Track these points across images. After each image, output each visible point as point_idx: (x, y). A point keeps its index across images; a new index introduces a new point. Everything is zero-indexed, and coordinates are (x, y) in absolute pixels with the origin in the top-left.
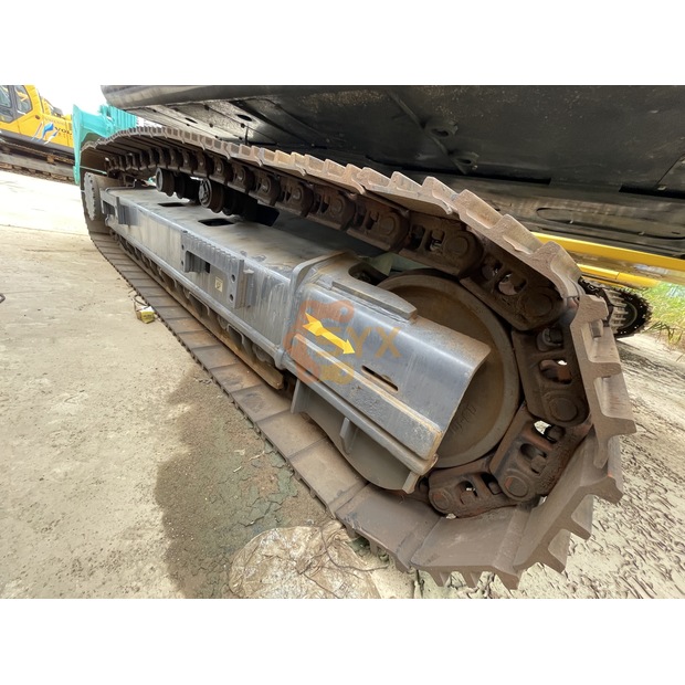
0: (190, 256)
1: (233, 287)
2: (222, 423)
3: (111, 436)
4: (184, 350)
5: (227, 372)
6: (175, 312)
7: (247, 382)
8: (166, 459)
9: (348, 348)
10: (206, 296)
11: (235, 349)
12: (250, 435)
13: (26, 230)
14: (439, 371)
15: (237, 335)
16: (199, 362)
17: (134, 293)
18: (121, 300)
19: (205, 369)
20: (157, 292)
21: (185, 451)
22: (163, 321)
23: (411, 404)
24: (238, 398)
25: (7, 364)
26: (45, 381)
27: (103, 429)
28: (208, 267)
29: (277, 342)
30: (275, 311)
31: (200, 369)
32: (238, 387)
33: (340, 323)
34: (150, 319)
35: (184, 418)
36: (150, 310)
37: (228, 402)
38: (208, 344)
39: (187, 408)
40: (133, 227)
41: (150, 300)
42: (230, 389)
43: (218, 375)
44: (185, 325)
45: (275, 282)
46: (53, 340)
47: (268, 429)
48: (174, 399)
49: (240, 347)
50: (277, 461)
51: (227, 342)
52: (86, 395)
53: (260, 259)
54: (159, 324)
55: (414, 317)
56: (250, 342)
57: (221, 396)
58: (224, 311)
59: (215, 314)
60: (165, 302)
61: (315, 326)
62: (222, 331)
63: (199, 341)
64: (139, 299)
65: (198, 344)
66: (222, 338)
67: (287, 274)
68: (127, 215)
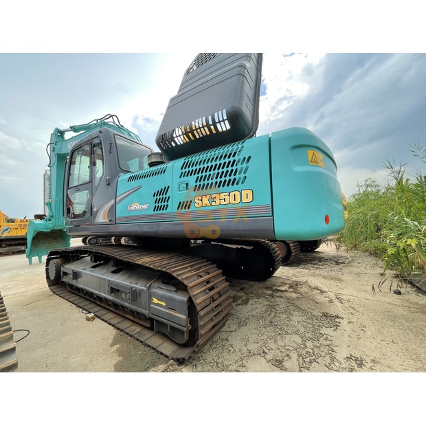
0: (111, 288)
1: (129, 296)
2: (132, 346)
3: (95, 362)
4: (111, 326)
5: (130, 329)
6: (103, 312)
7: (138, 329)
8: (115, 362)
9: (164, 304)
10: (118, 301)
11: (131, 318)
12: (142, 347)
13: (15, 296)
14: (182, 302)
15: (132, 312)
16: (118, 329)
17: (81, 310)
18: (76, 315)
19: (122, 330)
20: (92, 305)
21: (121, 358)
22: (99, 317)
23: (180, 314)
24: (136, 336)
25: (47, 354)
26: (64, 354)
27: (91, 361)
28: (118, 290)
29: (146, 310)
30: (143, 299)
31: (119, 331)
32: (135, 332)
33: (161, 298)
34: (93, 319)
35: (118, 350)
36: (92, 314)
37: (132, 339)
38: (120, 320)
39: (118, 346)
40: (79, 279)
41: (90, 310)
42: (132, 334)
43: (127, 331)
44: (109, 316)
45: (143, 290)
46: (58, 340)
47: (148, 342)
48: (112, 345)
49: (134, 316)
50: (153, 351)
51: (128, 317)
52: (80, 354)
53: (137, 284)
54: (97, 320)
55: (176, 291)
56: (137, 313)
57: (129, 338)
58: (126, 304)
59: (123, 306)
60: (97, 309)
61: (155, 301)
62: (126, 313)
63: (116, 320)
64: (84, 311)
65: (116, 322)
66: (126, 316)
67: (145, 287)
68: (76, 275)
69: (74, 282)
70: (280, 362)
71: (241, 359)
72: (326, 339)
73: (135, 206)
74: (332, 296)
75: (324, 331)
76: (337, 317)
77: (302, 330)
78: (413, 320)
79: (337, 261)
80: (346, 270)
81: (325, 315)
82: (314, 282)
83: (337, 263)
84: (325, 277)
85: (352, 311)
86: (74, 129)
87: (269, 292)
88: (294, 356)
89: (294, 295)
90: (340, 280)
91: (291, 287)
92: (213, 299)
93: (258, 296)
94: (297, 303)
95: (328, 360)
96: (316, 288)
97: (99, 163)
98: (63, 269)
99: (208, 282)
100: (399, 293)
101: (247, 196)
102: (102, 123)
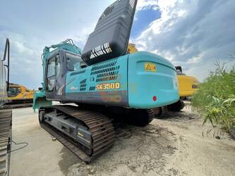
0: (62, 127)
2: (68, 154)
5: (69, 146)
7: (73, 146)
9: (82, 135)
12: (73, 155)
14: (89, 135)
16: (65, 146)
18: (49, 138)
20: (56, 134)
23: (88, 140)
24: (71, 150)
28: (65, 128)
29: (75, 138)
30: (75, 132)
33: (81, 133)
34: (55, 140)
35: (62, 155)
36: (55, 138)
38: (66, 142)
40: (51, 121)
41: (55, 136)
42: (70, 148)
44: (62, 139)
48: (61, 152)
50: (77, 157)
54: (57, 141)
55: (88, 130)
57: (68, 150)
60: (58, 135)
61: (79, 134)
64: (52, 136)
65: (64, 142)
68: (50, 119)
69: (49, 122)
70: (134, 168)
71: (116, 165)
72: (163, 159)
73: (73, 88)
74: (178, 137)
75: (164, 155)
76: (175, 148)
77: (152, 153)
78: (219, 154)
79: (190, 117)
80: (194, 123)
81: (169, 147)
82: (171, 128)
83: (190, 118)
84: (179, 127)
85: (185, 146)
86: (53, 47)
87: (144, 133)
88: (143, 166)
89: (157, 135)
90: (187, 128)
91: (157, 131)
92: (103, 134)
93: (137, 135)
94: (156, 140)
95: (159, 169)
96: (171, 132)
97: (59, 64)
98: (45, 116)
99: (102, 126)
100: (219, 138)
101: (117, 86)
102: (65, 43)
